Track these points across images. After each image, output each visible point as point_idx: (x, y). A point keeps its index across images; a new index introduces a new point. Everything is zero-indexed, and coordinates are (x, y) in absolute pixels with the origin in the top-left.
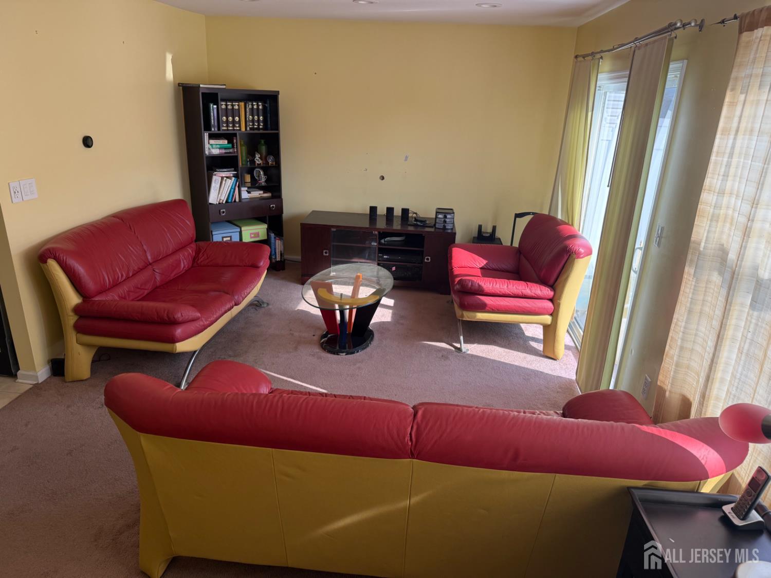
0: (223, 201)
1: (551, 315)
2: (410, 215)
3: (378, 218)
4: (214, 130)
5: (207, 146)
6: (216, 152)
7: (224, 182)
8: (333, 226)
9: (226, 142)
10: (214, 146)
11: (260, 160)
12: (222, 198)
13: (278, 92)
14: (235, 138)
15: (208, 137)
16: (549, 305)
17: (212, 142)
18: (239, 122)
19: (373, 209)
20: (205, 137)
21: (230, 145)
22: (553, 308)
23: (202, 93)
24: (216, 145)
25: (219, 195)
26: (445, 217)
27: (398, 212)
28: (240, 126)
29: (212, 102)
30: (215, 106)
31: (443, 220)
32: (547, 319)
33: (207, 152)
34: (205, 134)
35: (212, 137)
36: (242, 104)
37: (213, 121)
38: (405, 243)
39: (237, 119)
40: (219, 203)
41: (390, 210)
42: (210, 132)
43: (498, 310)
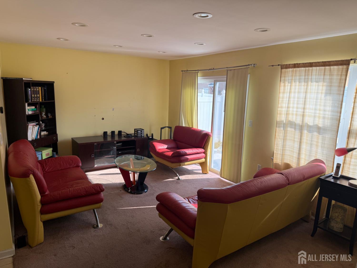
0: (34, 138)
1: (204, 158)
2: (122, 133)
3: (108, 136)
4: (30, 101)
5: (27, 110)
6: (30, 113)
7: (34, 128)
8: (95, 143)
9: (34, 107)
10: (30, 110)
11: (44, 116)
12: (33, 137)
13: (54, 82)
14: (38, 105)
15: (27, 105)
16: (203, 155)
17: (29, 108)
18: (39, 97)
19: (105, 133)
20: (26, 105)
21: (36, 109)
22: (205, 155)
23: (24, 83)
24: (30, 109)
25: (32, 136)
26: (141, 132)
27: (116, 133)
28: (39, 99)
29: (28, 87)
30: (30, 89)
31: (140, 133)
32: (203, 160)
33: (27, 113)
34: (26, 104)
35: (29, 105)
36: (40, 88)
37: (30, 98)
38: (122, 145)
39: (38, 95)
40: (32, 140)
41: (113, 133)
42: (28, 103)
43: (191, 160)
